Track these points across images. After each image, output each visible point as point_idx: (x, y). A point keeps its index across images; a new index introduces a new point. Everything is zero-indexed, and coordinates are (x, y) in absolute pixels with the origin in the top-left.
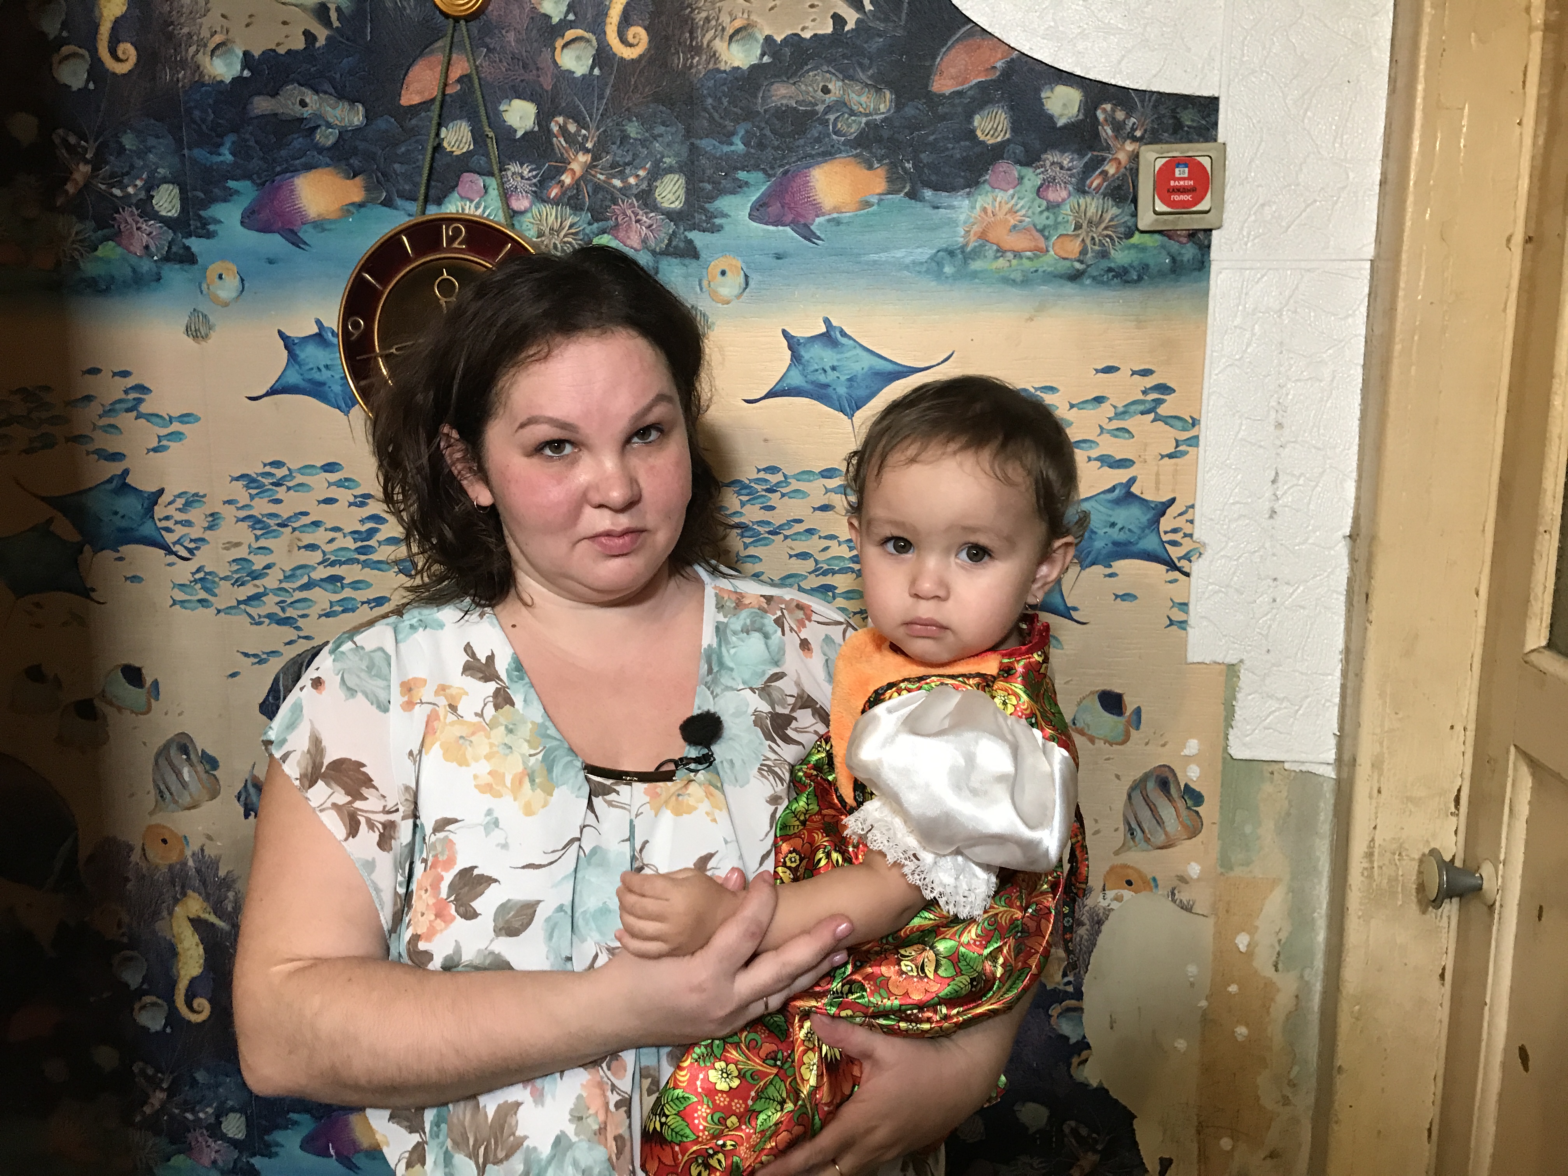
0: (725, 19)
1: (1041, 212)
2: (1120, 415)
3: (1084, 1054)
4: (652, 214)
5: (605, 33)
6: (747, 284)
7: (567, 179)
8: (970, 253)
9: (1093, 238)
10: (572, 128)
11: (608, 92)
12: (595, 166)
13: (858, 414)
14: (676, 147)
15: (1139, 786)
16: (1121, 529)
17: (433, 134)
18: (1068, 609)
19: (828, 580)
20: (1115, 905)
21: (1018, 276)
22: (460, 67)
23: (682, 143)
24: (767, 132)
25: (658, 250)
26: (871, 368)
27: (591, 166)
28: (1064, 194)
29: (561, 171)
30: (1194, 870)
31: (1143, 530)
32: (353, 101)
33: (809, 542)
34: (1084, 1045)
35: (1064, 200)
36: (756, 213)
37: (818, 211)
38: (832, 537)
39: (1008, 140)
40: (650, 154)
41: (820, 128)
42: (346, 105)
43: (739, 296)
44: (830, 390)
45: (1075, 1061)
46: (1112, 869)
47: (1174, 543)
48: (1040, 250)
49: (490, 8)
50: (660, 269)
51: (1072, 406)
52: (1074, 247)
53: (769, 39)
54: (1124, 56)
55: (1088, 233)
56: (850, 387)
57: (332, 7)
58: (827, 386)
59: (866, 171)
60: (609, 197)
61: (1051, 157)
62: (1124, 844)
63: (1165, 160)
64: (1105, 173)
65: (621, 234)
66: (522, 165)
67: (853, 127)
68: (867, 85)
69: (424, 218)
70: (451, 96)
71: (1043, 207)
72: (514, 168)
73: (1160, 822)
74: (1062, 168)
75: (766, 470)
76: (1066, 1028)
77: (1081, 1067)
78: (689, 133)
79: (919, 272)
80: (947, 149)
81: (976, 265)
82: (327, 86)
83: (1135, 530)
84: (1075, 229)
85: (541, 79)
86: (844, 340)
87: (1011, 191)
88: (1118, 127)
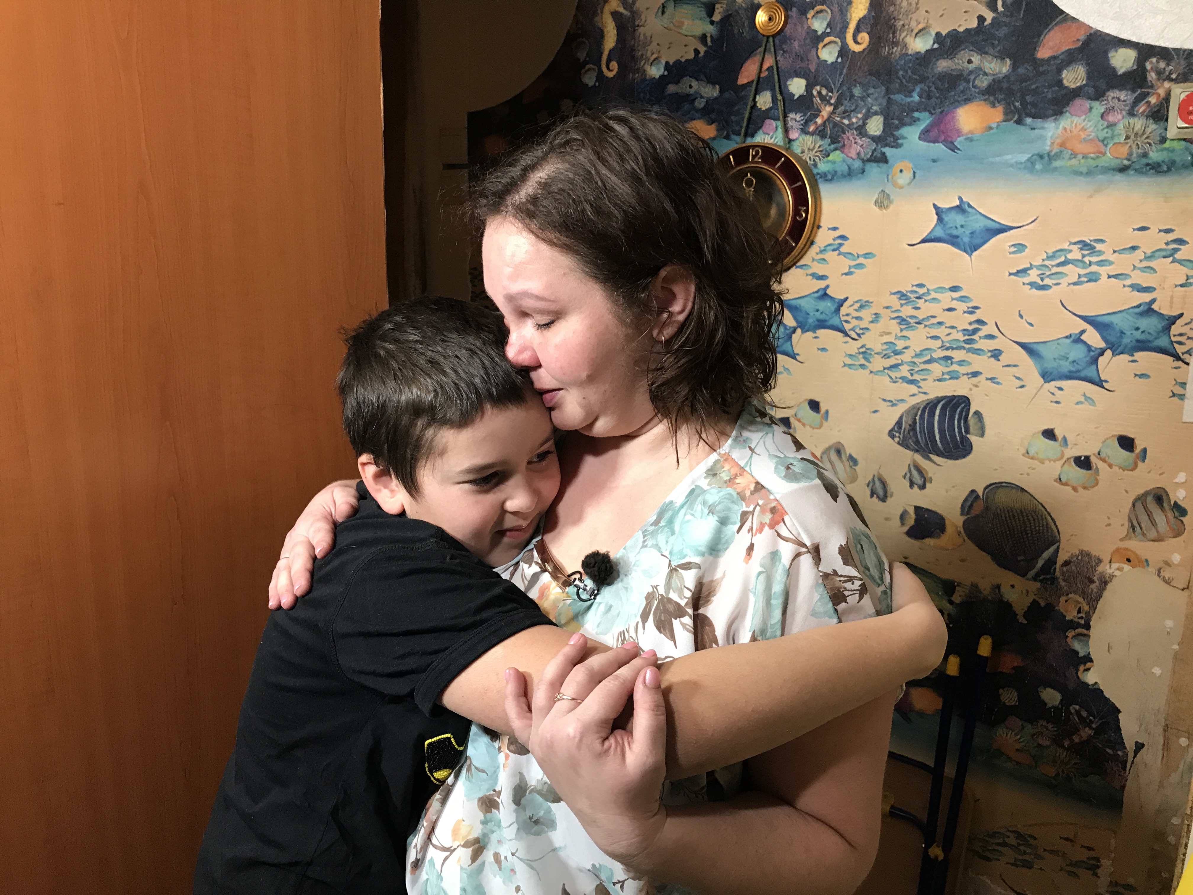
0: (913, 24)
1: (1103, 130)
2: (1148, 258)
3: (1088, 665)
4: (864, 139)
5: (845, 38)
6: (914, 177)
7: (819, 121)
8: (1053, 156)
9: (1137, 144)
10: (824, 92)
11: (845, 71)
12: (835, 113)
13: (975, 253)
14: (880, 100)
15: (1141, 499)
16: (1143, 332)
17: (751, 99)
18: (1102, 381)
19: (949, 353)
20: (1117, 573)
21: (1084, 170)
22: (769, 61)
23: (884, 97)
24: (933, 89)
25: (865, 159)
26: (984, 227)
27: (833, 113)
28: (1120, 117)
29: (816, 116)
30: (1176, 558)
31: (1158, 333)
32: (714, 84)
33: (939, 330)
34: (1088, 659)
35: (1119, 121)
36: (923, 136)
37: (959, 133)
38: (953, 327)
39: (1084, 85)
40: (865, 105)
41: (964, 84)
42: (711, 86)
43: (909, 184)
44: (959, 240)
45: (1082, 668)
46: (1118, 550)
47: (1180, 343)
48: (1101, 153)
49: (786, 29)
50: (866, 170)
51: (1115, 252)
52: (1124, 151)
53: (938, 34)
54: (1166, 27)
55: (1134, 142)
56: (972, 237)
57: (708, 35)
58: (957, 237)
59: (992, 109)
60: (841, 130)
61: (1111, 94)
62: (1126, 536)
63: (1187, 93)
64: (1148, 103)
65: (846, 150)
66: (796, 114)
67: (983, 83)
68: (996, 57)
69: (744, 145)
70: (763, 78)
71: (1105, 126)
72: (792, 115)
73: (1154, 524)
74: (1119, 100)
75: (917, 286)
76: (1077, 646)
77: (1086, 672)
78: (888, 92)
79: (1020, 169)
80: (1044, 93)
81: (1057, 164)
82: (703, 77)
83: (1152, 333)
84: (1126, 139)
85: (810, 66)
86: (969, 210)
87: (1083, 117)
88: (1159, 73)
